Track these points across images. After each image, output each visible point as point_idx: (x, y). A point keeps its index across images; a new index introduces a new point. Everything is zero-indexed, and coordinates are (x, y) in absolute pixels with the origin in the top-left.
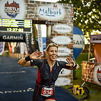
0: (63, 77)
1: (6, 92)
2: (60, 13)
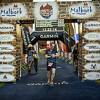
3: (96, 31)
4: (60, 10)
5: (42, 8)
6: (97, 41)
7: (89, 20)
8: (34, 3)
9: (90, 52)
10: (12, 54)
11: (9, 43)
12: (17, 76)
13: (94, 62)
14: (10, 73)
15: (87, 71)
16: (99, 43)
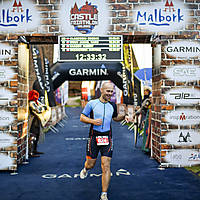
0: (189, 148)
1: (76, 176)
2: (180, 18)
3: (190, 62)
4: (114, 15)
5: (75, 10)
6: (192, 83)
7: (177, 37)
9: (177, 107)
10: (9, 109)
11: (3, 84)
12: (19, 157)
13: (186, 128)
14: (3, 151)
15: (169, 147)
16: (196, 87)
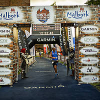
0: (92, 75)
3: (92, 35)
4: (57, 14)
5: (39, 12)
6: (93, 45)
7: (86, 24)
8: (31, 7)
9: (86, 56)
10: (9, 57)
11: (6, 46)
12: (13, 79)
13: (90, 65)
14: (6, 76)
15: (83, 74)
16: (95, 47)
